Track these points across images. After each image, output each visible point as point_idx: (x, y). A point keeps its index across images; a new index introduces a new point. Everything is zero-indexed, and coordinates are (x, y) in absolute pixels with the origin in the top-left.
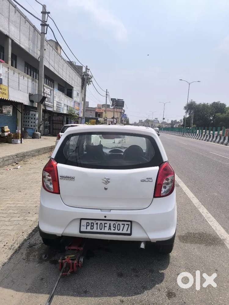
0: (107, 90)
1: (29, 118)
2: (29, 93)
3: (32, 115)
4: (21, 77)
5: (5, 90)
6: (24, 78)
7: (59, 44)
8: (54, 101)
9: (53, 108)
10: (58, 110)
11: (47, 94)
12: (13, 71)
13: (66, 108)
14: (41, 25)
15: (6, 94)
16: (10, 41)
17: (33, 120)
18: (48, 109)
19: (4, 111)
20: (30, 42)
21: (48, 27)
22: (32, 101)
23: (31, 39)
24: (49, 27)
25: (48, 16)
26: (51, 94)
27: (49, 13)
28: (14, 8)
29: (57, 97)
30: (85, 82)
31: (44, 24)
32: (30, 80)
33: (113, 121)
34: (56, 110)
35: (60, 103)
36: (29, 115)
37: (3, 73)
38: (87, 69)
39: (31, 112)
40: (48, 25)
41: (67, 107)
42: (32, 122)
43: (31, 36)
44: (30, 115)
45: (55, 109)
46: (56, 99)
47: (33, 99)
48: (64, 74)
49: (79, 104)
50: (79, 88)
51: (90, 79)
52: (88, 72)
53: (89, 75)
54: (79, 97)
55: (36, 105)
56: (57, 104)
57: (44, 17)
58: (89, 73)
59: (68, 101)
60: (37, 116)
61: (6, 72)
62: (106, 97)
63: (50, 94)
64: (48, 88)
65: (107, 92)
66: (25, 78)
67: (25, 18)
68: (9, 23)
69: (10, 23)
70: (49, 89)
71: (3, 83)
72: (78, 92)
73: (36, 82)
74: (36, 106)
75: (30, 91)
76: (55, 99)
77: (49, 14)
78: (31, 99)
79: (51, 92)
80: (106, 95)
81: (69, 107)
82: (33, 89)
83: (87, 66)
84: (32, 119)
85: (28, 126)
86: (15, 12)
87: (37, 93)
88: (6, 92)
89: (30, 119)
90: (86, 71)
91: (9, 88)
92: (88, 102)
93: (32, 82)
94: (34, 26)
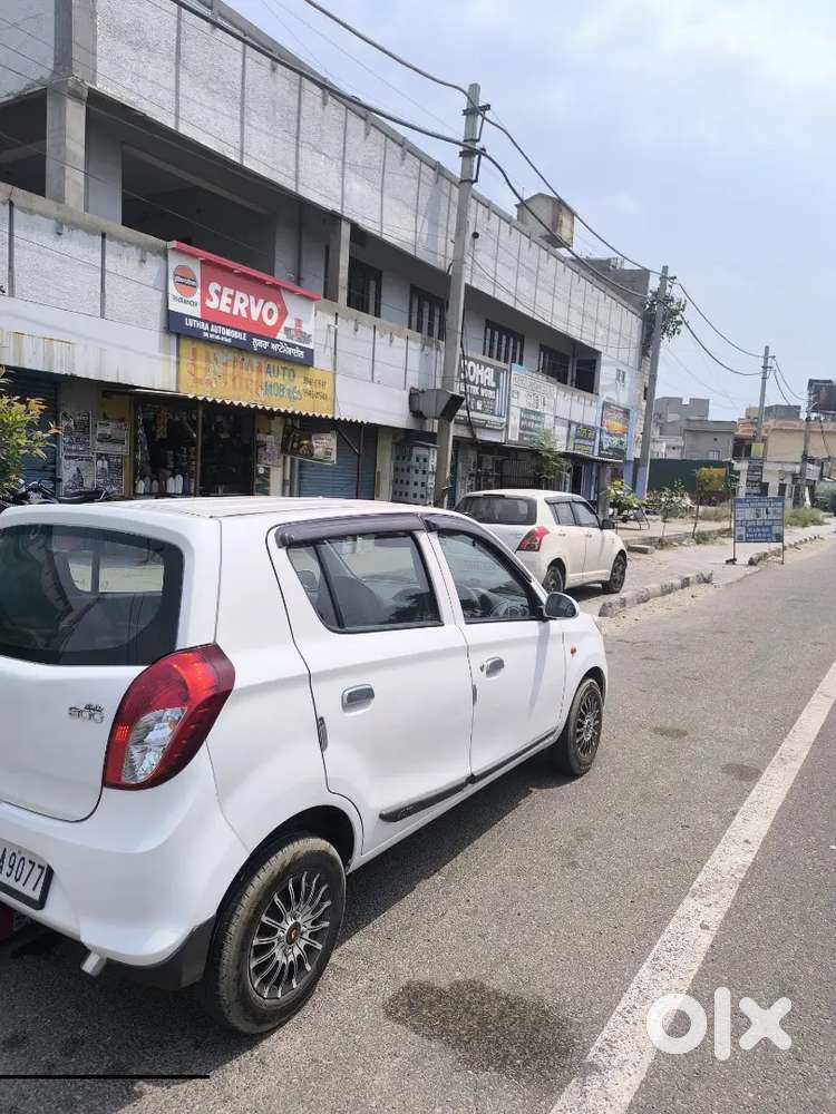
0: (767, 348)
1: (408, 471)
2: (408, 388)
3: (418, 460)
4: (382, 336)
5: (323, 384)
6: (391, 341)
7: (565, 205)
8: (512, 409)
9: (507, 434)
10: (525, 438)
11: (480, 386)
12: (353, 323)
13: (561, 431)
14: (462, 154)
15: (324, 397)
16: (346, 230)
17: (420, 478)
18: (484, 436)
19: (316, 452)
20: (420, 218)
21: (483, 157)
22: (417, 414)
23: (422, 209)
24: (487, 156)
25: (484, 118)
26: (498, 385)
27: (487, 107)
28: (362, 122)
29: (523, 393)
30: (658, 330)
31: (470, 151)
32: (415, 346)
33: (800, 474)
34: (517, 439)
35: (535, 413)
36: (410, 460)
37: (316, 330)
38: (664, 278)
39: (417, 451)
40: (482, 152)
41: (570, 427)
42: (416, 484)
43: (424, 200)
44: (414, 459)
45: (513, 436)
46: (521, 401)
47: (422, 406)
48: (560, 309)
49: (627, 412)
50: (631, 354)
51: (675, 313)
52: (668, 288)
53: (672, 300)
54: (627, 385)
55: (433, 426)
56: (522, 419)
57: (470, 126)
58: (675, 292)
59: (574, 404)
60: (433, 462)
61: (329, 326)
62: (764, 378)
63: (493, 385)
64: (487, 365)
65: (766, 358)
66: (396, 338)
67: (401, 146)
68: (343, 174)
69: (347, 171)
70: (491, 366)
71: (315, 362)
72: (623, 368)
73: (437, 349)
74: (435, 431)
75: (414, 381)
76: (514, 402)
77: (487, 113)
78: (416, 409)
79: (496, 379)
80: (765, 367)
81: (578, 425)
82: (426, 373)
83: (665, 269)
84: (417, 472)
85: (407, 494)
86: (367, 134)
87: (439, 386)
88: (327, 390)
89: (413, 471)
90: (663, 286)
91: (338, 376)
92: (708, 401)
93: (423, 350)
94: (438, 163)
